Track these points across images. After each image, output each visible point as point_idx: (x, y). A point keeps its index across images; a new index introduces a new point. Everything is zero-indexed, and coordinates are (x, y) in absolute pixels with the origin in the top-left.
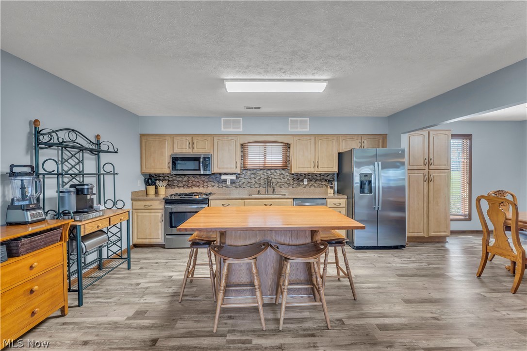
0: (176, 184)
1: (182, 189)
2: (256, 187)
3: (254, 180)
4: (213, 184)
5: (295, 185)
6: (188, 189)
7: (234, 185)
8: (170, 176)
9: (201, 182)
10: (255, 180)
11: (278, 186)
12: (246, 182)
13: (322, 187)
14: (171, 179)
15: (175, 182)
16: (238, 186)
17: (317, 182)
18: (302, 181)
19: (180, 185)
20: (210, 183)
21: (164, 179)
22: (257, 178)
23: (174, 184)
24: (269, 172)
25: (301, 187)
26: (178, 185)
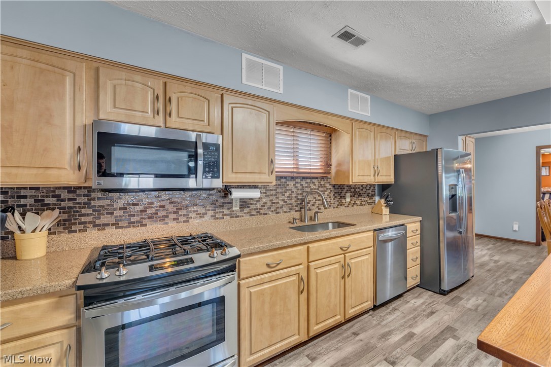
0: (90, 219)
1: (111, 230)
2: (285, 212)
3: (281, 197)
4: (201, 210)
5: (337, 203)
6: (131, 230)
7: (246, 210)
8: (65, 195)
9: (171, 208)
10: (283, 197)
11: (316, 206)
12: (269, 203)
13: (365, 205)
14: (71, 204)
15: (83, 211)
16: (254, 212)
17: (360, 198)
18: (344, 197)
19: (105, 219)
20: (195, 208)
21: (40, 207)
22: (287, 194)
23: (83, 219)
24: (303, 183)
25: (343, 207)
26: (98, 222)
